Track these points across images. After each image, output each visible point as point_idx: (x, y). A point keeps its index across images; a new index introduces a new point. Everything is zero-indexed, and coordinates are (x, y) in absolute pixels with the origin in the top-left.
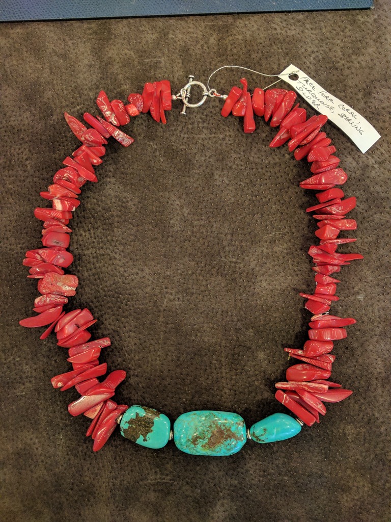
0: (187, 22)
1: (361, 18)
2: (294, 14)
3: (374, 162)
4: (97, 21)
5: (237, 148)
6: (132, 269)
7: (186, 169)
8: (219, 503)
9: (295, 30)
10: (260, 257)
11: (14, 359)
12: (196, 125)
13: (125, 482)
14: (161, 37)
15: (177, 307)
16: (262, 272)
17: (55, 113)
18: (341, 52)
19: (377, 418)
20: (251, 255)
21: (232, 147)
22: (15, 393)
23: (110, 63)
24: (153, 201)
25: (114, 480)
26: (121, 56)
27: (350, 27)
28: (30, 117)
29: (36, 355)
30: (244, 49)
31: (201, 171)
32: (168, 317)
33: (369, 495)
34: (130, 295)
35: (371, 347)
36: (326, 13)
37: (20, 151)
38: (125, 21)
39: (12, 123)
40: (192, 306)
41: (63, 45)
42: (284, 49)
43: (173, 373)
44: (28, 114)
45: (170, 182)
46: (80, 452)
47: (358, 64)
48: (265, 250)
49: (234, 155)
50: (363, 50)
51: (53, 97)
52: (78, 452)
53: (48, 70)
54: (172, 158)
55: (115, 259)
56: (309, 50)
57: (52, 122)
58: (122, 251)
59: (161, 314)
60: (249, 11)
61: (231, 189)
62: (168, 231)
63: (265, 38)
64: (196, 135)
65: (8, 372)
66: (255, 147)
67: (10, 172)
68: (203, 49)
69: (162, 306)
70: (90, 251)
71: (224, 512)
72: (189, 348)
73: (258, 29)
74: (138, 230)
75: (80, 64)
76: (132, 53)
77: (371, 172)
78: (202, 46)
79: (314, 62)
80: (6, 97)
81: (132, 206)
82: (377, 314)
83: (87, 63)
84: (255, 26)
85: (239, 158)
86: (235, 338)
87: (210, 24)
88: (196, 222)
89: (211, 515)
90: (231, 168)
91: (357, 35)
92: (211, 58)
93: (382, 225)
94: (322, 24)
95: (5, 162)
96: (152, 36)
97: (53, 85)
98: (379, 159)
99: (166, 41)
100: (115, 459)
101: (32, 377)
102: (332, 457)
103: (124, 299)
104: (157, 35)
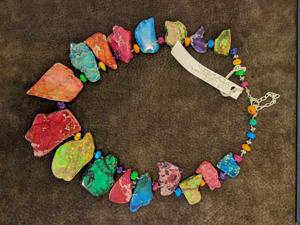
0: (293, 116)
1: (291, 217)
2: (295, 178)
3: (208, 220)
4: (296, 66)
5: (220, 141)
6: (154, 77)
7: (210, 111)
8: (18, 118)
9: (286, 178)
10: (157, 150)
11: (108, 7)
12: (234, 118)
13: (34, 65)
14: (285, 101)
15: (131, 101)
16: (148, 151)
17: (245, 39)
18: (272, 204)
19: (60, 212)
20: (158, 145)
21: (221, 138)
22: (89, 6)
23: (272, 71)
24: (192, 91)
25: (36, 59)
26: (275, 78)
27: (286, 210)
28: (243, 24)
29: (109, 19)
30: (276, 148)
31: (208, 119)
32: (126, 95)
33: (16, 205)
34: (140, 74)
35: (101, 211)
36: (295, 197)
37: (224, 18)
38: (295, 81)
39: (241, 14)
40: (131, 109)
41: (283, 46)
42: (275, 171)
43: (94, 96)
44: (245, 23)
45: (203, 101)
46: (52, 41)
47: (264, 213)
48: (161, 153)
49: (216, 139)
50: (272, 217)
51: (254, 38)
52: (52, 39)
53: (269, 36)
54: (216, 103)
55: (161, 67)
56: (274, 186)
57: (240, 37)
58: (165, 72)
59: (128, 92)
60: (298, 152)
61: (197, 136)
62: (175, 98)
63: (282, 161)
64: (229, 118)
65: (100, 3)
66: (220, 151)
67: (213, 11)
68: (277, 124)
69: (132, 92)
70: (166, 53)
71: (13, 121)
72: (108, 106)
73: (287, 157)
74: (176, 81)
75: (272, 54)
76: (277, 84)
77: (202, 217)
78: (279, 124)
79: (267, 188)
80: (255, 12)
81: (190, 79)
82: (120, 216)
83: (272, 58)
84: (289, 156)
85: (214, 142)
86: (112, 133)
87: (292, 130)
88: (179, 114)
89: (11, 113)
90: (209, 136)
91: (281, 214)
92: (272, 129)
93: (171, 222)
94: (288, 194)
95: (219, 9)
96: (286, 96)
97: (260, 39)
98: (209, 222)
99: (283, 104)
100: (47, 60)
101: (97, 16)
102: (40, 184)
103: (138, 71)
104: (287, 99)
